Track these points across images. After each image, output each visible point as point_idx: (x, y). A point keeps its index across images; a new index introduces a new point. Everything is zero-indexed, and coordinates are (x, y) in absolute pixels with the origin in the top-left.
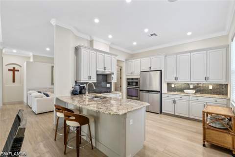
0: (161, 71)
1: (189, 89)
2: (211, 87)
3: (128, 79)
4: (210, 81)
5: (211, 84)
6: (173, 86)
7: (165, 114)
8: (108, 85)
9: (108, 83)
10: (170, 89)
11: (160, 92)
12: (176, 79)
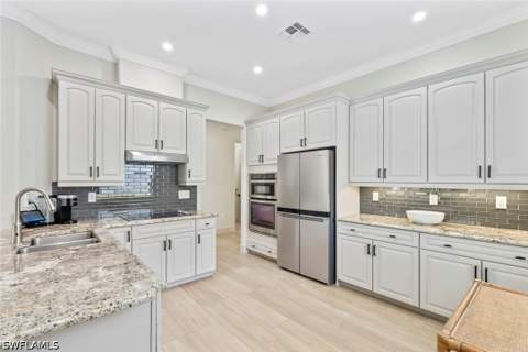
0: (333, 149)
1: (425, 206)
2: (501, 202)
3: (252, 176)
4: (498, 179)
5: (502, 192)
6: (376, 196)
7: (346, 286)
8: (184, 195)
9: (185, 188)
10: (367, 207)
11: (331, 215)
12: (382, 173)
